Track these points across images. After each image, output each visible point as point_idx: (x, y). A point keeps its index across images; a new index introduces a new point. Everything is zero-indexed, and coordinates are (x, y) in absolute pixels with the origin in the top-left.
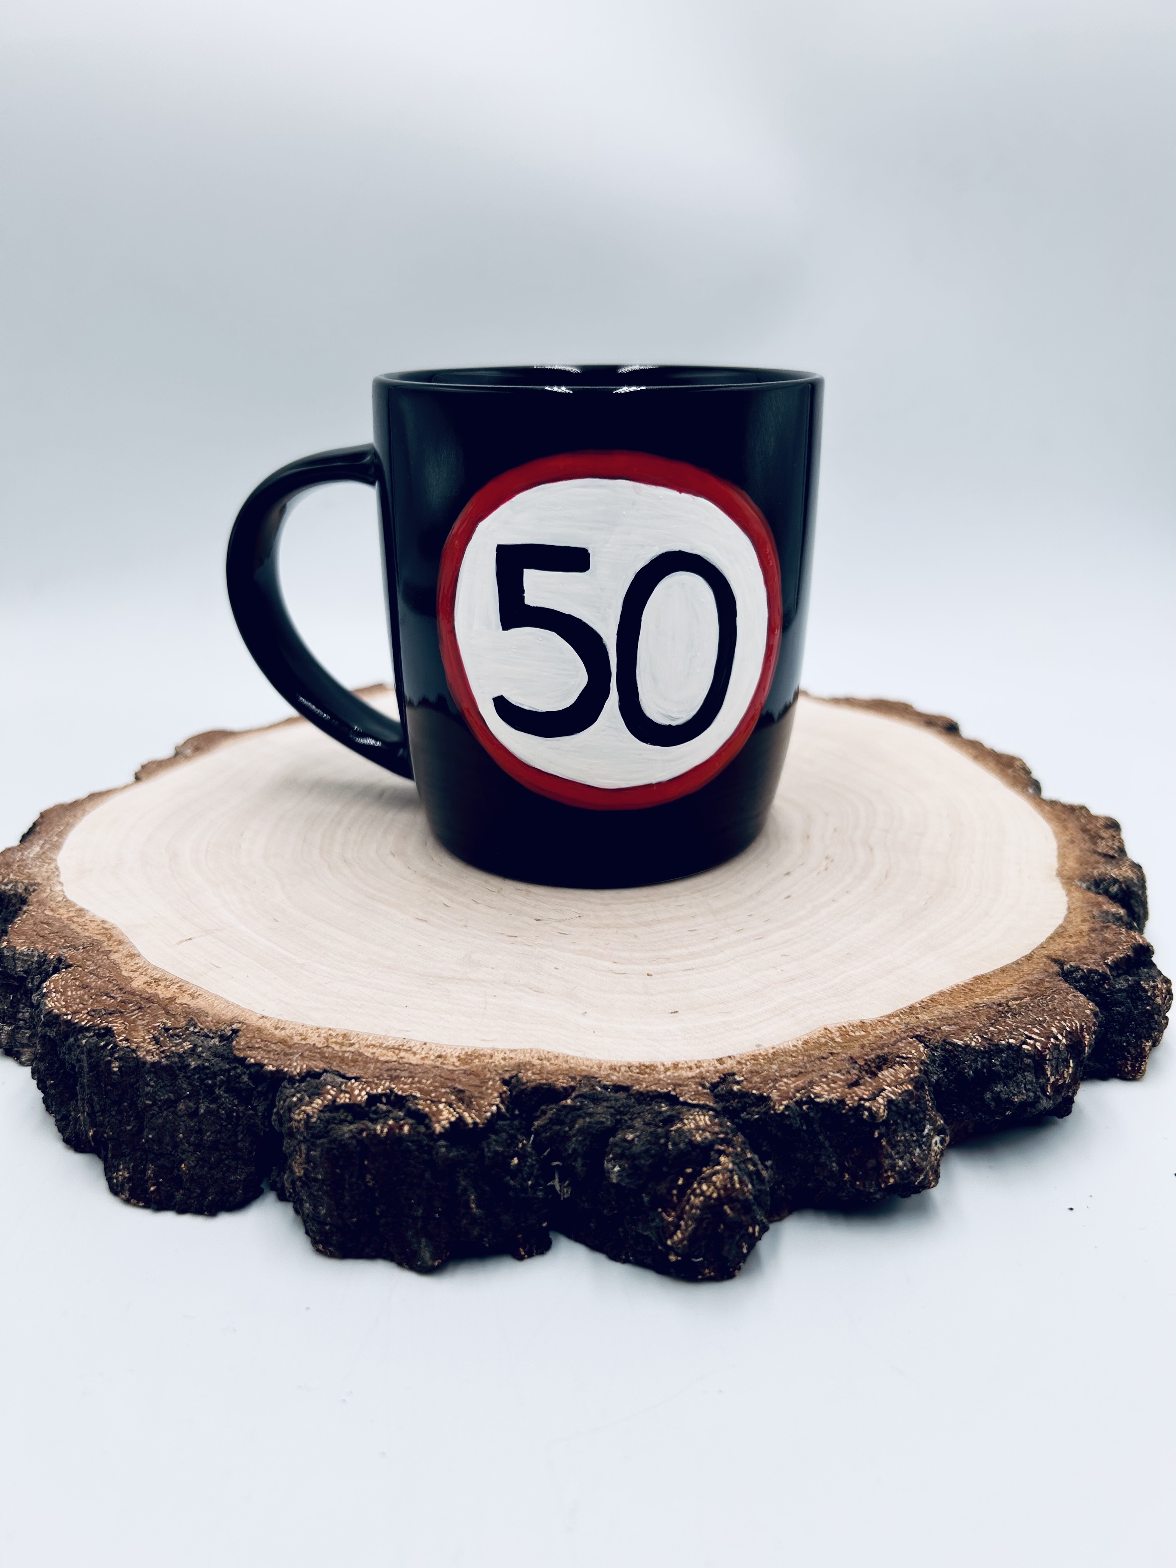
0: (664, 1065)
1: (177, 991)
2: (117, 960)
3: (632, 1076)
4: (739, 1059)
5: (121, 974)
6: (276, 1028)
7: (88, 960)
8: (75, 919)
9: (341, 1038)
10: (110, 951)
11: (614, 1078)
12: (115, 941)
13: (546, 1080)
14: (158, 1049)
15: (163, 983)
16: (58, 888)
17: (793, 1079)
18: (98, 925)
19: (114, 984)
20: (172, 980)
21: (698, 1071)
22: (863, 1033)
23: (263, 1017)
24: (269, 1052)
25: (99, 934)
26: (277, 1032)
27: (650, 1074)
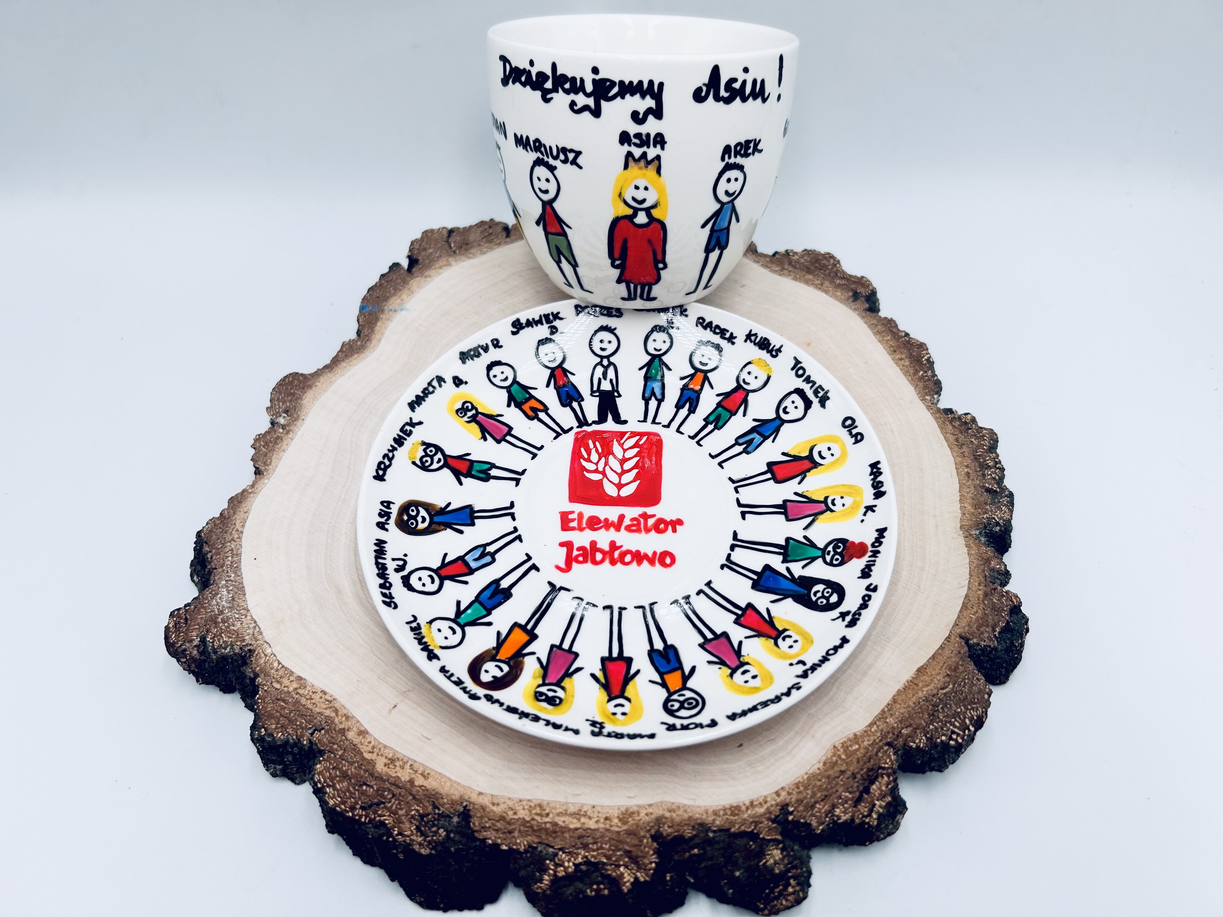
0: (744, 804)
1: (411, 771)
2: (354, 740)
3: (727, 819)
4: (787, 790)
5: (363, 757)
6: (493, 804)
7: (334, 744)
8: (300, 691)
9: (538, 808)
10: (344, 729)
11: (718, 822)
12: (342, 717)
13: (678, 832)
14: (425, 840)
15: (398, 764)
16: (269, 651)
17: (822, 804)
18: (321, 698)
19: (364, 770)
20: (402, 760)
21: (765, 806)
22: (857, 747)
23: (480, 794)
24: (497, 831)
25: (326, 709)
26: (495, 808)
27: (738, 815)
